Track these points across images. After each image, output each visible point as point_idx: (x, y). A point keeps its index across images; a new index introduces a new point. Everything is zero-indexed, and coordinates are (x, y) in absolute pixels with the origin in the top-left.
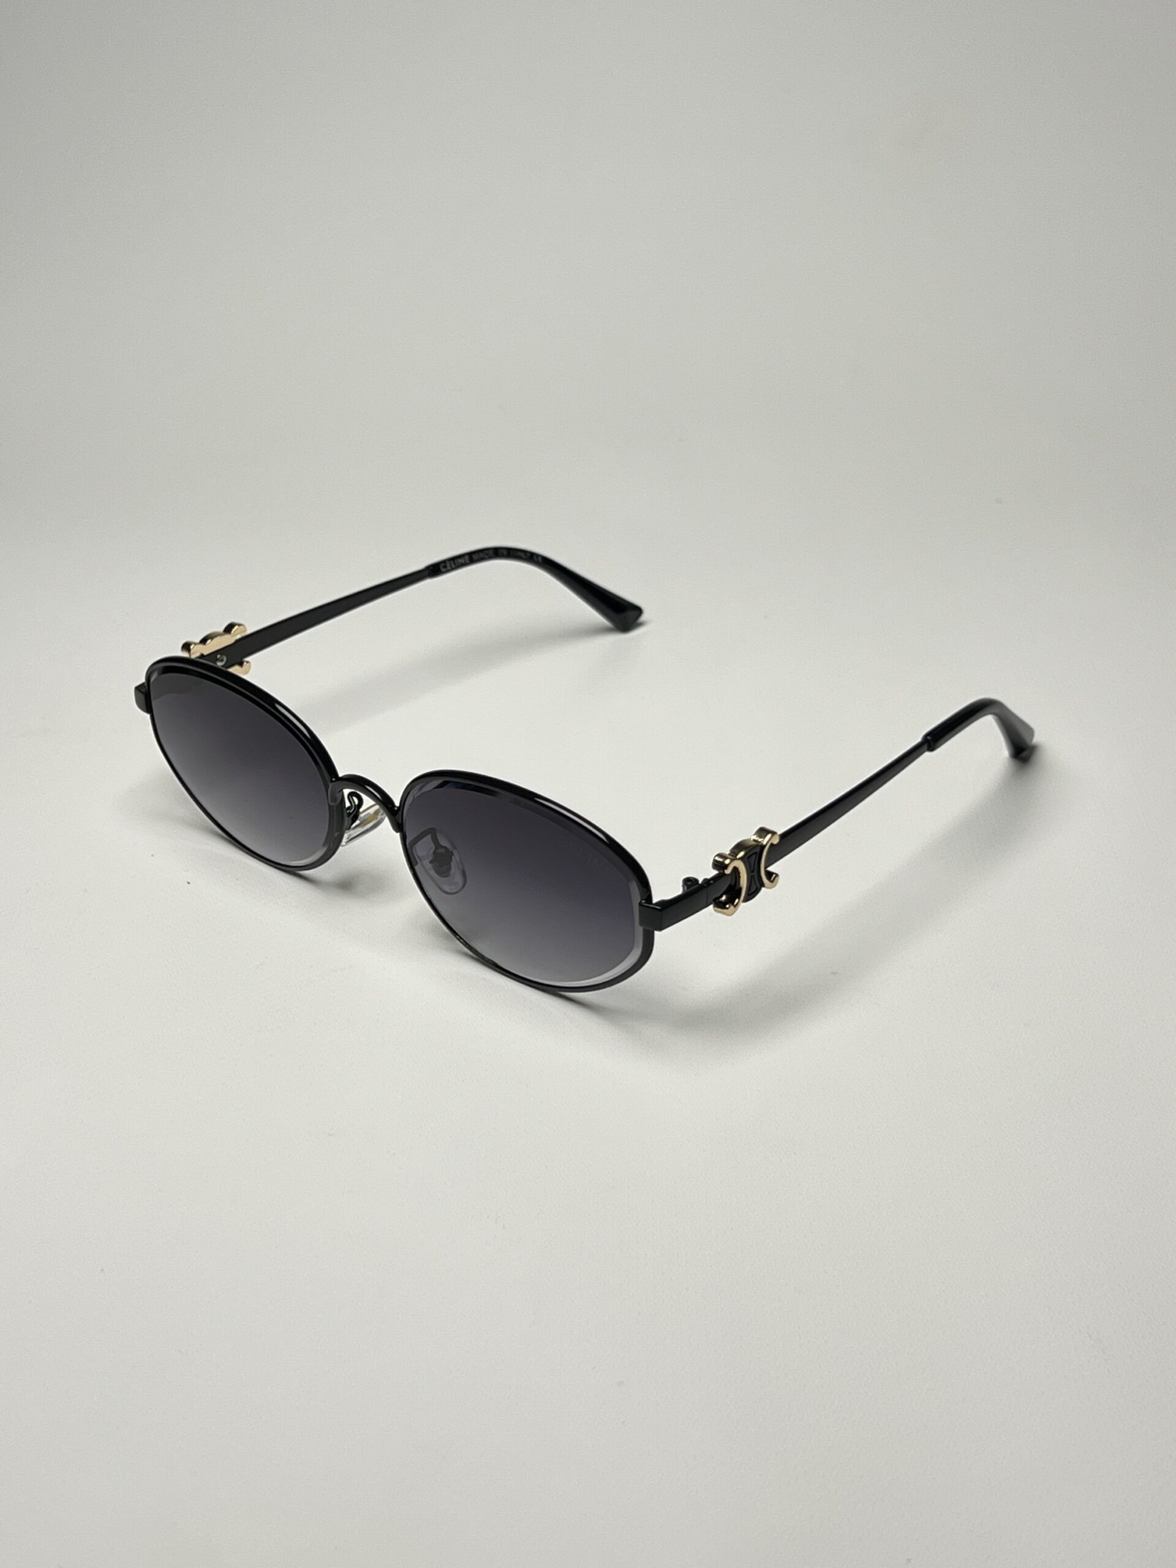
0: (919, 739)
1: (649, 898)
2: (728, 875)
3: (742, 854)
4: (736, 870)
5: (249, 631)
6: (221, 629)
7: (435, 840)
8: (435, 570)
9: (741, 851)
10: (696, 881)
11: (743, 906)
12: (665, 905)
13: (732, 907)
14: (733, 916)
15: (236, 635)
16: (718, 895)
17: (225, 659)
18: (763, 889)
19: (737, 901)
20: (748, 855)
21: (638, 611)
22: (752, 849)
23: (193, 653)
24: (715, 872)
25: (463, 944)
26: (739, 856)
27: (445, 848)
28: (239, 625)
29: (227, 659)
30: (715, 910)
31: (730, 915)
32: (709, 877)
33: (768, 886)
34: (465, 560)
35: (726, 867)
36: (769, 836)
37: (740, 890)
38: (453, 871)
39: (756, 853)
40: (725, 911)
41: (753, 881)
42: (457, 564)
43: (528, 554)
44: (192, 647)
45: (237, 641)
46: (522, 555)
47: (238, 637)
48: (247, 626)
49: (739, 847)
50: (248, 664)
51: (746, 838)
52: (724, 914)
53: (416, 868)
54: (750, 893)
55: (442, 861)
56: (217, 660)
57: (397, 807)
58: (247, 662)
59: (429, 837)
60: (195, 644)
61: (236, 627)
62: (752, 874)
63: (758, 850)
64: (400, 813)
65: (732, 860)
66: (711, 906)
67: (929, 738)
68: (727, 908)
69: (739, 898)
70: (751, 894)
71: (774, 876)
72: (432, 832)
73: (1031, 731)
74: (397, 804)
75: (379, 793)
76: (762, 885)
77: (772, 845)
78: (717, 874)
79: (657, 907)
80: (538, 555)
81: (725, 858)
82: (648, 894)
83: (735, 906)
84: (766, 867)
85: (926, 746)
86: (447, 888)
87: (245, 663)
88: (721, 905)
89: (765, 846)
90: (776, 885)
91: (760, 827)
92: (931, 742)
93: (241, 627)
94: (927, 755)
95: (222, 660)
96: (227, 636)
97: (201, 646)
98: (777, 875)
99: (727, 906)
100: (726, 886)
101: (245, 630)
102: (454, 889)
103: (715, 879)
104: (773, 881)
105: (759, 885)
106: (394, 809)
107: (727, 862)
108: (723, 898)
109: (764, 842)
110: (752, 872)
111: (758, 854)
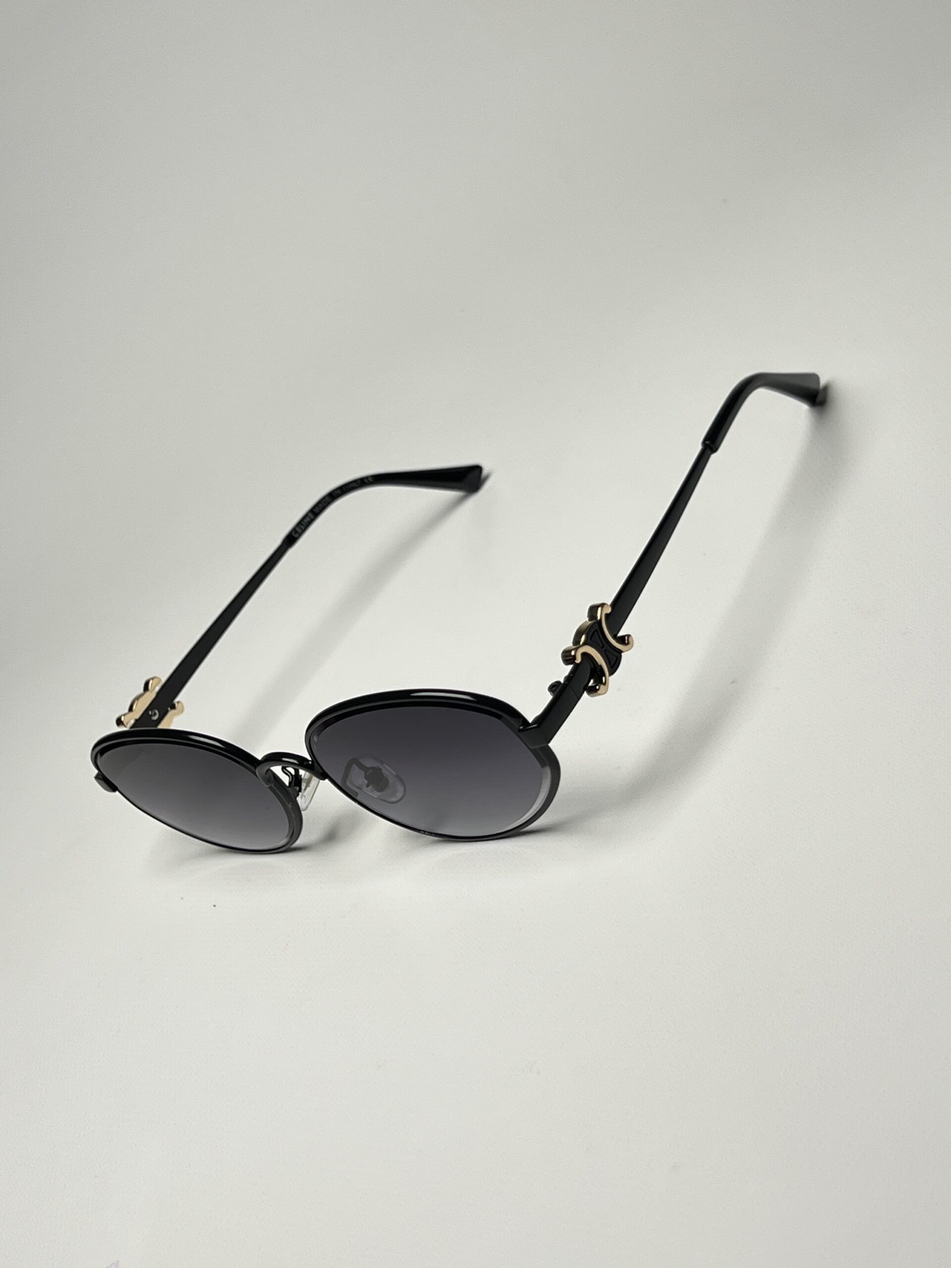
0: (699, 448)
1: (524, 721)
2: (580, 663)
3: (583, 638)
4: (585, 655)
5: (164, 679)
6: (141, 690)
7: (362, 767)
8: (291, 540)
9: (583, 635)
10: (558, 682)
11: (613, 680)
12: (541, 719)
13: (602, 686)
14: (606, 694)
15: (155, 688)
16: (586, 683)
17: (157, 711)
18: (623, 655)
19: (604, 678)
20: (590, 635)
21: (477, 469)
22: (589, 630)
23: (127, 724)
24: (570, 667)
25: (430, 835)
26: (581, 643)
27: (372, 768)
28: (152, 679)
29: (159, 712)
30: (591, 696)
31: (605, 693)
32: (567, 673)
33: (626, 649)
34: (309, 517)
35: (574, 657)
36: (600, 609)
37: (601, 667)
38: (391, 781)
39: (596, 630)
40: (599, 692)
41: (608, 653)
42: (304, 524)
43: (359, 482)
44: (123, 719)
45: (158, 694)
46: (355, 485)
47: (157, 689)
48: (158, 676)
49: (578, 635)
50: (179, 704)
51: (583, 622)
52: (599, 695)
53: (358, 798)
54: (612, 664)
55: (377, 780)
56: (151, 716)
57: (312, 762)
58: (178, 702)
59: (354, 766)
60: (124, 715)
61: (151, 682)
62: (604, 649)
63: (597, 627)
64: (316, 765)
65: (576, 650)
66: (585, 694)
67: (707, 442)
68: (598, 690)
69: (604, 675)
70: (614, 665)
71: (626, 638)
72: (355, 761)
73: (814, 377)
74: (309, 758)
75: (294, 759)
76: (620, 652)
77: (607, 615)
78: (573, 667)
79: (534, 726)
80: (367, 478)
81: (570, 651)
82: (522, 719)
83: (605, 684)
84: (615, 637)
85: (708, 451)
86: (393, 799)
87: (176, 705)
88: (593, 691)
89: (601, 620)
90: (633, 646)
91: (590, 605)
92: (711, 445)
93: (154, 680)
94: (714, 457)
95: (155, 714)
96: (148, 694)
97: (131, 714)
98: (629, 636)
99: (597, 687)
100: (589, 673)
101: (160, 680)
102: (399, 795)
103: (573, 672)
104: (628, 643)
105: (617, 654)
106: (309, 764)
107: (573, 653)
108: (591, 683)
109: (599, 618)
110: (602, 647)
111: (599, 631)
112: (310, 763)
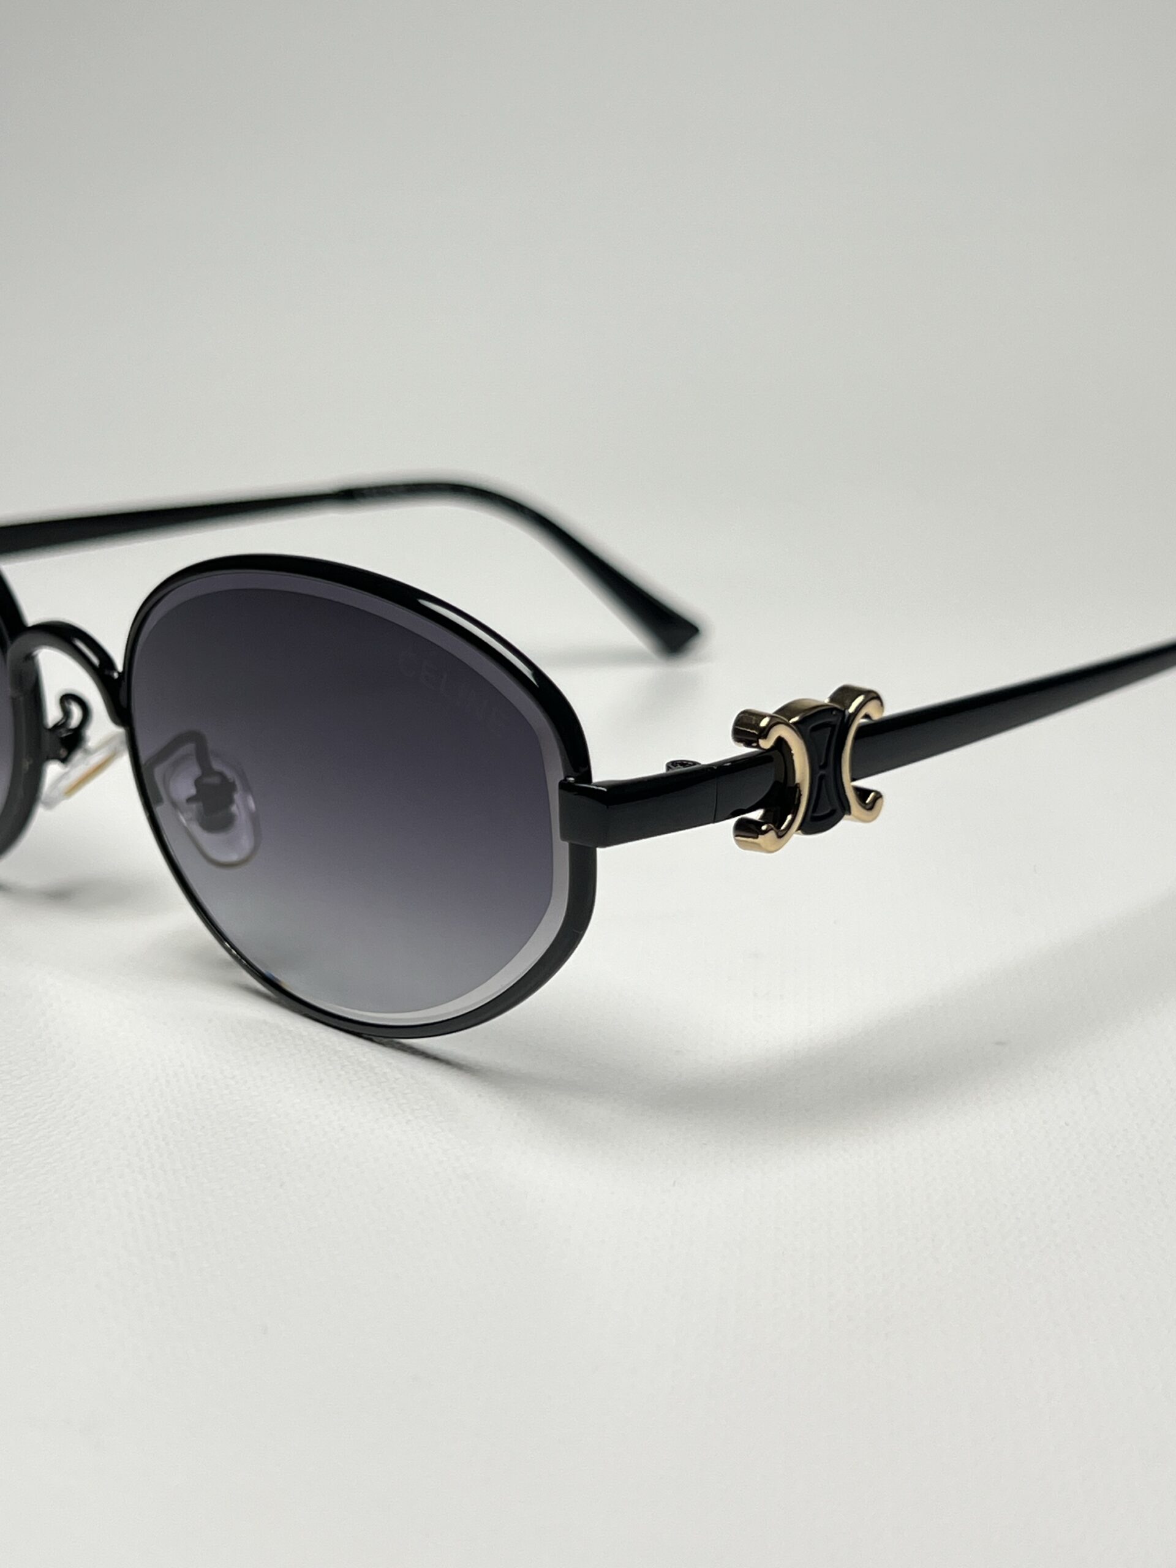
1: (585, 773)
2: (764, 756)
3: (798, 720)
4: (783, 750)
7: (202, 757)
9: (798, 715)
12: (617, 792)
13: (772, 834)
14: (772, 858)
16: (746, 805)
18: (846, 817)
19: (785, 826)
22: (819, 717)
26: (791, 721)
27: (221, 774)
30: (736, 837)
31: (768, 854)
32: (725, 758)
33: (858, 816)
35: (764, 733)
36: (860, 699)
37: (796, 788)
39: (833, 726)
40: (759, 841)
41: (824, 790)
49: (793, 708)
51: (813, 698)
52: (759, 847)
53: (159, 810)
54: (816, 815)
55: (213, 803)
57: (119, 673)
59: (190, 748)
62: (822, 772)
63: (835, 724)
64: (124, 684)
65: (776, 724)
69: (791, 823)
70: (818, 821)
71: (872, 795)
72: (197, 741)
74: (120, 665)
76: (846, 809)
77: (866, 724)
78: (744, 753)
81: (762, 717)
82: (581, 762)
83: (779, 836)
84: (855, 776)
86: (219, 856)
88: (748, 829)
89: (851, 718)
90: (875, 819)
98: (878, 796)
99: (764, 828)
102: (234, 858)
103: (736, 763)
104: (871, 809)
105: (837, 805)
106: (112, 678)
107: (764, 723)
108: (756, 815)
109: (851, 710)
110: (823, 767)
111: (837, 729)
112: (116, 675)
